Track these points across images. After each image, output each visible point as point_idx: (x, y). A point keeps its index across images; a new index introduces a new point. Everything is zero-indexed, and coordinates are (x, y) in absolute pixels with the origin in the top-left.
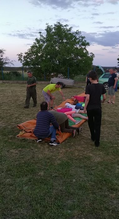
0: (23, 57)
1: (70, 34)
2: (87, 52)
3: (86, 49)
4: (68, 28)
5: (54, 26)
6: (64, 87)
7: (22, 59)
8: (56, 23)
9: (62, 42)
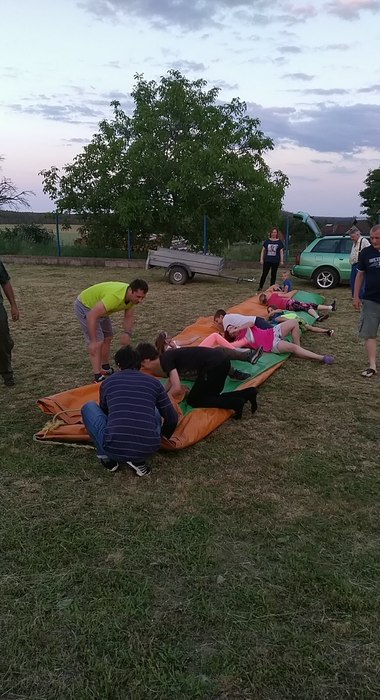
0: (58, 180)
1: (212, 109)
2: (265, 169)
3: (261, 160)
4: (205, 90)
5: (159, 84)
6: (190, 278)
7: (57, 186)
8: (167, 75)
9: (187, 137)
